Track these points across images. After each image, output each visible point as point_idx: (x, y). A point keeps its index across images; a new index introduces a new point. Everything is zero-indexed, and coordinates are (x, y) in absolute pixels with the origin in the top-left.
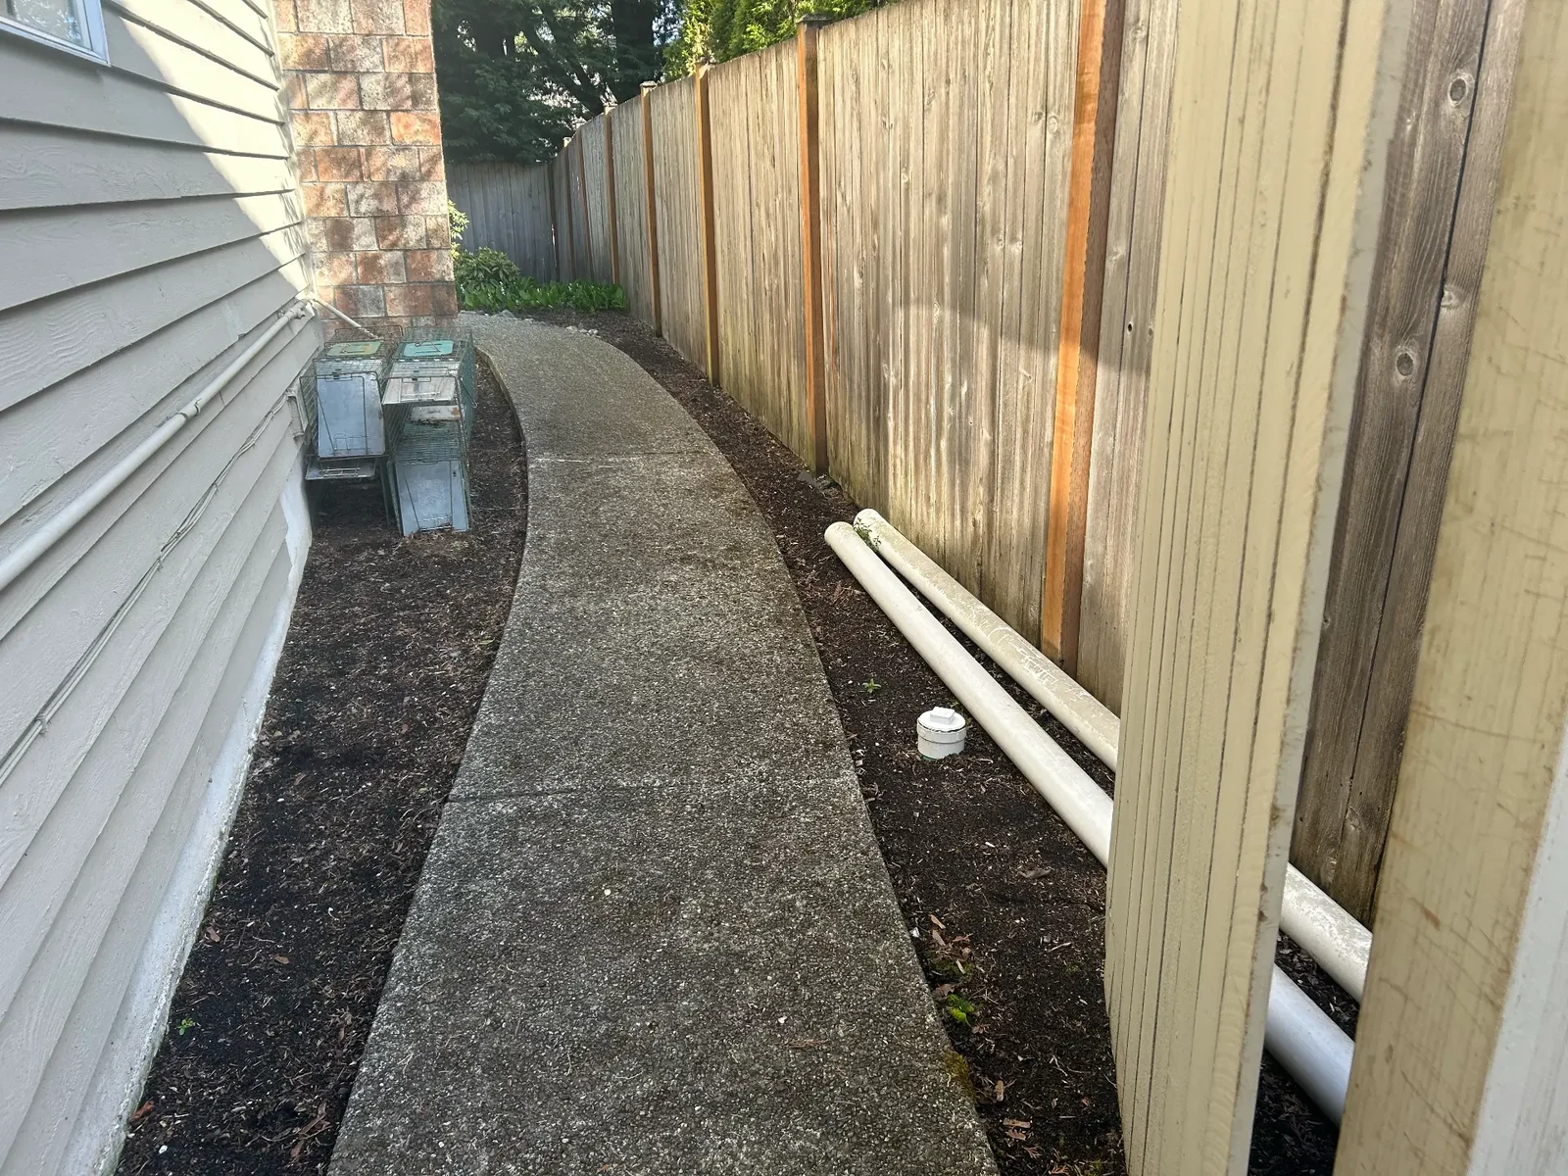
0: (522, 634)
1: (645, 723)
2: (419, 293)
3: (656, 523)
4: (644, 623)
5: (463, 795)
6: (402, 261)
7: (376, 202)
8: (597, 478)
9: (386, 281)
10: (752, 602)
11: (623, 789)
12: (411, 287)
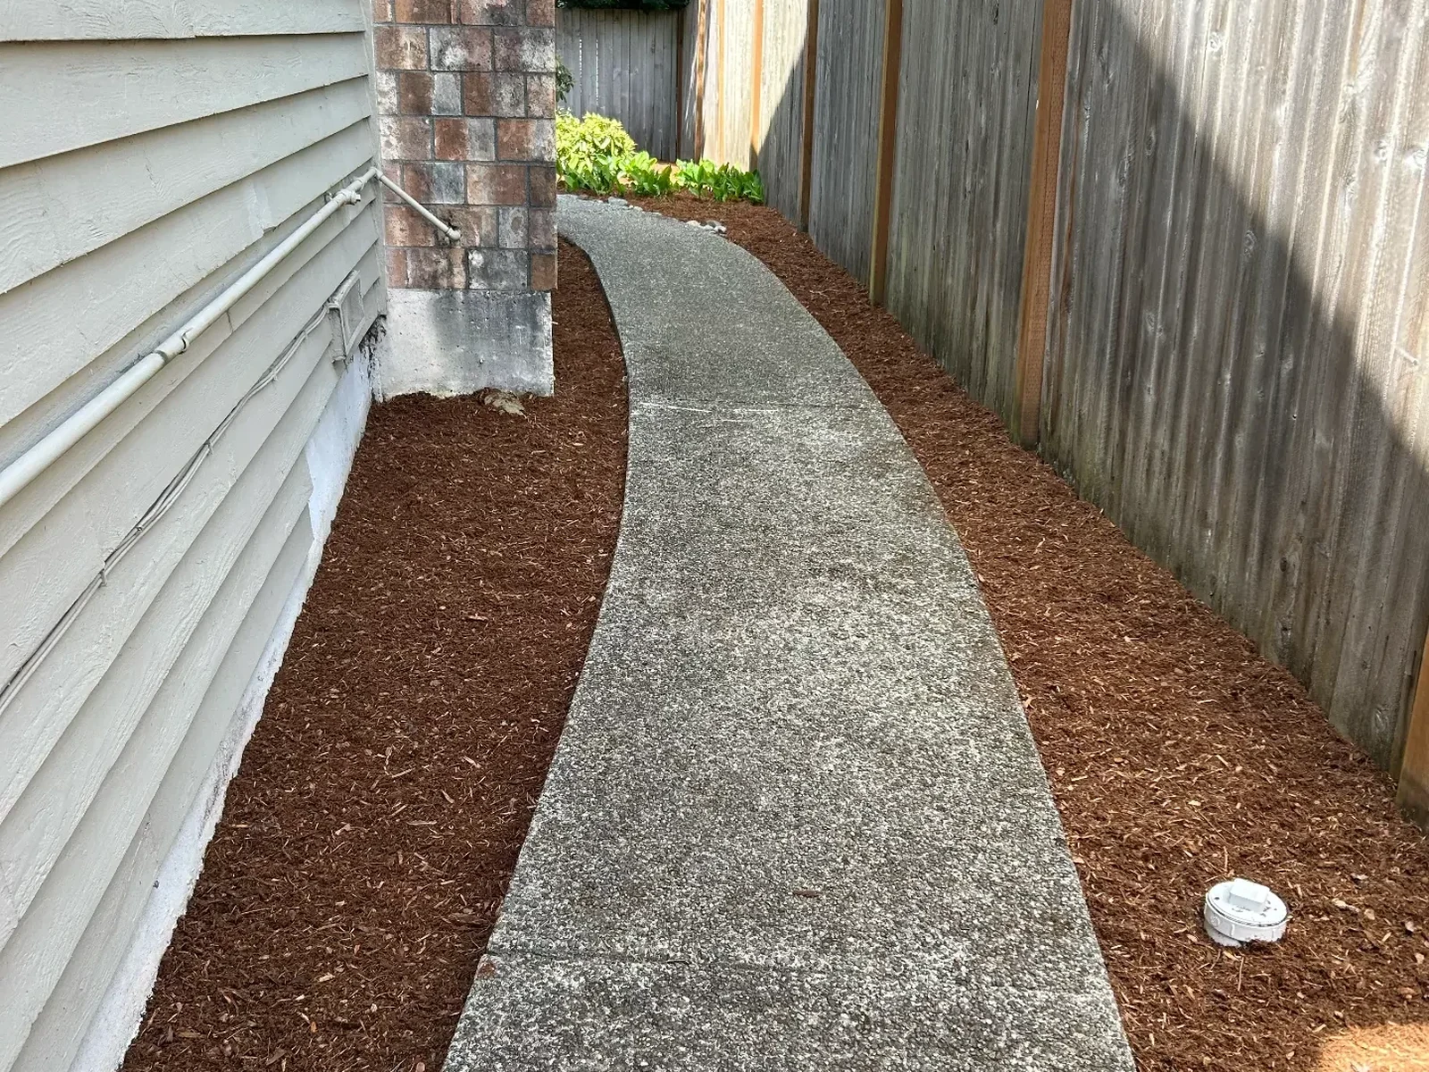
0: (608, 671)
1: (778, 846)
2: (509, 176)
3: (796, 512)
4: (778, 671)
5: (507, 945)
6: (491, 131)
7: (465, 53)
8: (718, 437)
9: (469, 158)
10: (934, 651)
11: (744, 966)
12: (498, 168)
